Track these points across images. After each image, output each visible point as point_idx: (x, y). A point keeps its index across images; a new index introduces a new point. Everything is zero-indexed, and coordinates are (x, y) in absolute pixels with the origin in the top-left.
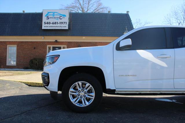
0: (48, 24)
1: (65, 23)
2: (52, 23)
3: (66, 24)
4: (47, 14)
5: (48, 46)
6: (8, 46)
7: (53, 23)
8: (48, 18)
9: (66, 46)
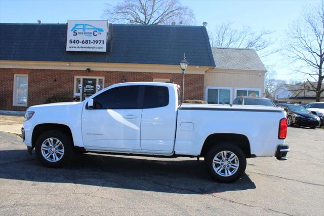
0: (75, 43)
1: (102, 42)
2: (81, 41)
4: (74, 28)
5: (76, 77)
6: (15, 75)
8: (76, 34)
9: (103, 78)
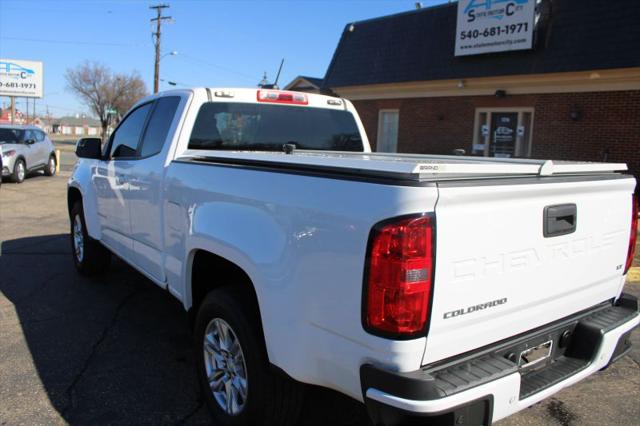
0: (470, 36)
1: (524, 27)
2: (482, 32)
3: (526, 30)
4: (470, 5)
5: (479, 111)
6: (381, 111)
7: (486, 31)
8: (472, 18)
9: (531, 110)
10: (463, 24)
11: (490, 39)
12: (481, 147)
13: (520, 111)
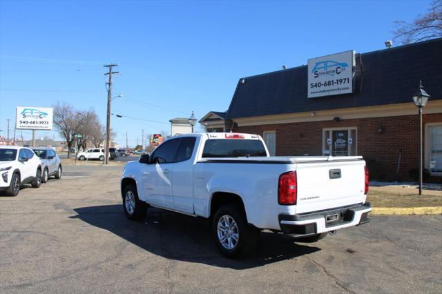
0: (316, 86)
1: (347, 80)
2: (323, 84)
3: (348, 82)
4: (315, 68)
5: (325, 130)
6: (264, 133)
7: (325, 83)
8: (317, 75)
9: (355, 128)
10: (311, 79)
11: (328, 88)
12: (328, 152)
13: (349, 129)
